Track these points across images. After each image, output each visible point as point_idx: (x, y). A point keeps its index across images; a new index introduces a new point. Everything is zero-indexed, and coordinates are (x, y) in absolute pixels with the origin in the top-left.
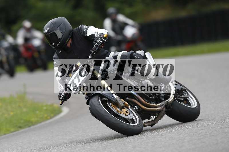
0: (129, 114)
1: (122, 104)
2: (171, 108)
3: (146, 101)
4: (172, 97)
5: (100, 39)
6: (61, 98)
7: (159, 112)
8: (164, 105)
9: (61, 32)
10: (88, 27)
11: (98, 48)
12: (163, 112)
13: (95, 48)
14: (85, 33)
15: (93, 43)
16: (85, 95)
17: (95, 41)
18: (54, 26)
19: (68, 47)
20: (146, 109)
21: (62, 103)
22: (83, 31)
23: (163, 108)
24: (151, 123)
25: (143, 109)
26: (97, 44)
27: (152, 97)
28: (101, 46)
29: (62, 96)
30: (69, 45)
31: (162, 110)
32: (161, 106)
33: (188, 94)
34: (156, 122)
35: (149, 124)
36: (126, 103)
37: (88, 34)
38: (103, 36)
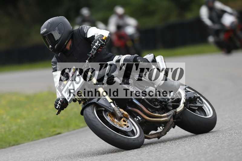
1: (119, 115)
2: (180, 118)
3: (150, 110)
4: (182, 105)
5: (98, 42)
6: (57, 107)
7: (165, 123)
8: (171, 115)
9: (59, 33)
10: (90, 28)
11: (96, 51)
12: (171, 123)
14: (85, 34)
15: (91, 46)
16: (81, 104)
17: (93, 44)
18: (51, 26)
19: (67, 50)
20: (149, 119)
22: (84, 32)
23: (171, 118)
24: (157, 135)
25: (147, 121)
26: (94, 47)
27: (157, 106)
28: (99, 49)
29: (58, 106)
30: (68, 47)
31: (169, 121)
32: (168, 116)
33: (202, 102)
35: (154, 136)
36: (126, 113)
37: (89, 35)
38: (102, 38)
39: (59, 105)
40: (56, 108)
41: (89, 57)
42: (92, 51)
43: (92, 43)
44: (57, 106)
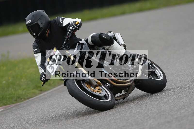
0: (102, 91)
1: (95, 83)
5: (72, 26)
7: (129, 87)
8: (133, 80)
9: (42, 24)
11: (71, 34)
13: (68, 35)
15: (67, 30)
21: (44, 84)
23: (133, 83)
24: (122, 97)
25: (115, 86)
31: (132, 85)
32: (130, 81)
33: (155, 68)
34: (127, 95)
35: (120, 98)
36: (99, 82)
38: (75, 23)
39: (44, 78)
40: (42, 81)
41: (66, 39)
42: (68, 34)
43: (68, 27)
44: (42, 79)
